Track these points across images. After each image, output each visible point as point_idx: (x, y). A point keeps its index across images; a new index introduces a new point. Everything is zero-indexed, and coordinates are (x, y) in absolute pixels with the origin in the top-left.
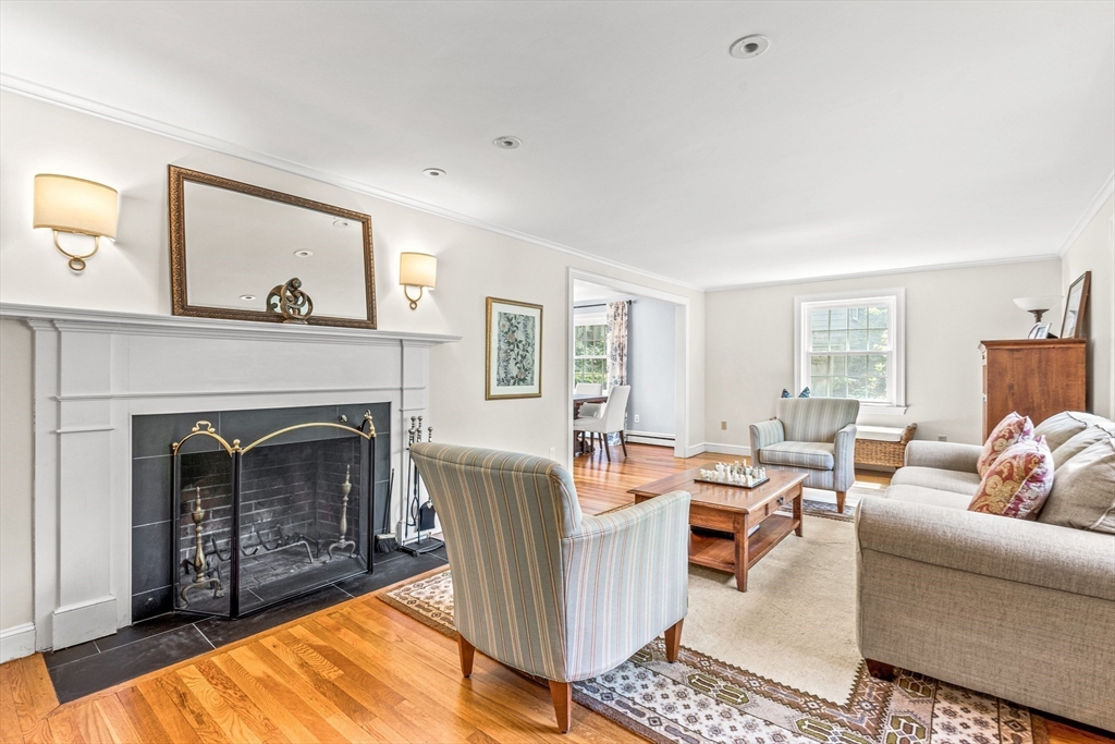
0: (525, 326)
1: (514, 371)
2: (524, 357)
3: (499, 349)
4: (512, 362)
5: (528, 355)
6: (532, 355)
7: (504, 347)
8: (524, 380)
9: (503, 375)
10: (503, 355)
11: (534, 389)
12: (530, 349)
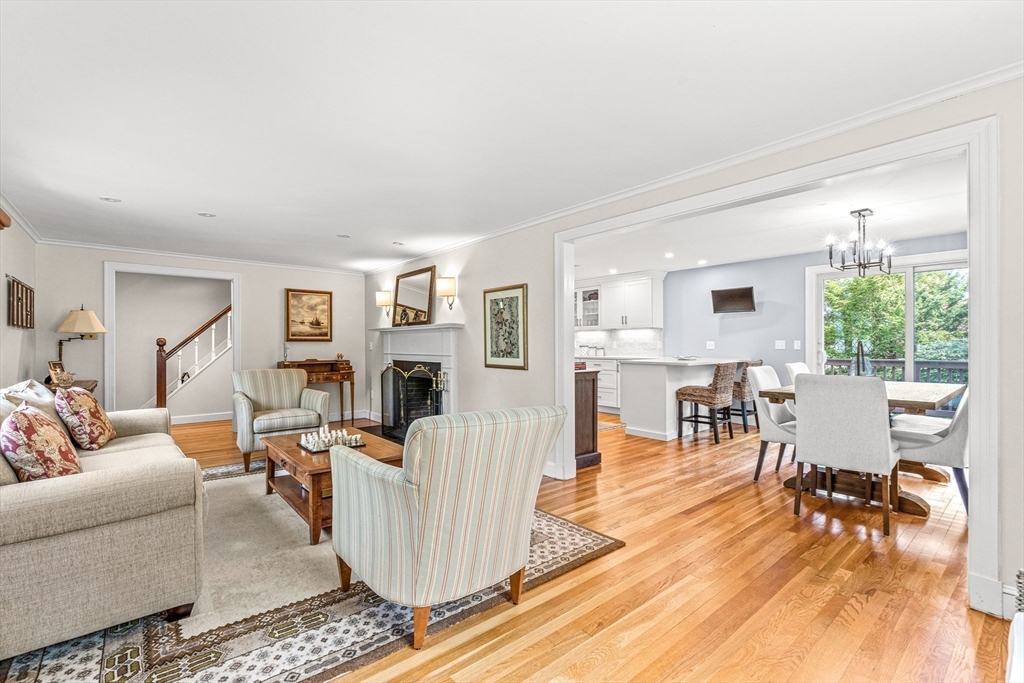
0: (510, 306)
1: (503, 346)
2: (510, 333)
3: (491, 328)
4: (501, 338)
5: (514, 332)
6: (517, 331)
7: (495, 327)
8: (510, 353)
9: (495, 349)
10: (494, 333)
11: (519, 362)
12: (514, 326)
